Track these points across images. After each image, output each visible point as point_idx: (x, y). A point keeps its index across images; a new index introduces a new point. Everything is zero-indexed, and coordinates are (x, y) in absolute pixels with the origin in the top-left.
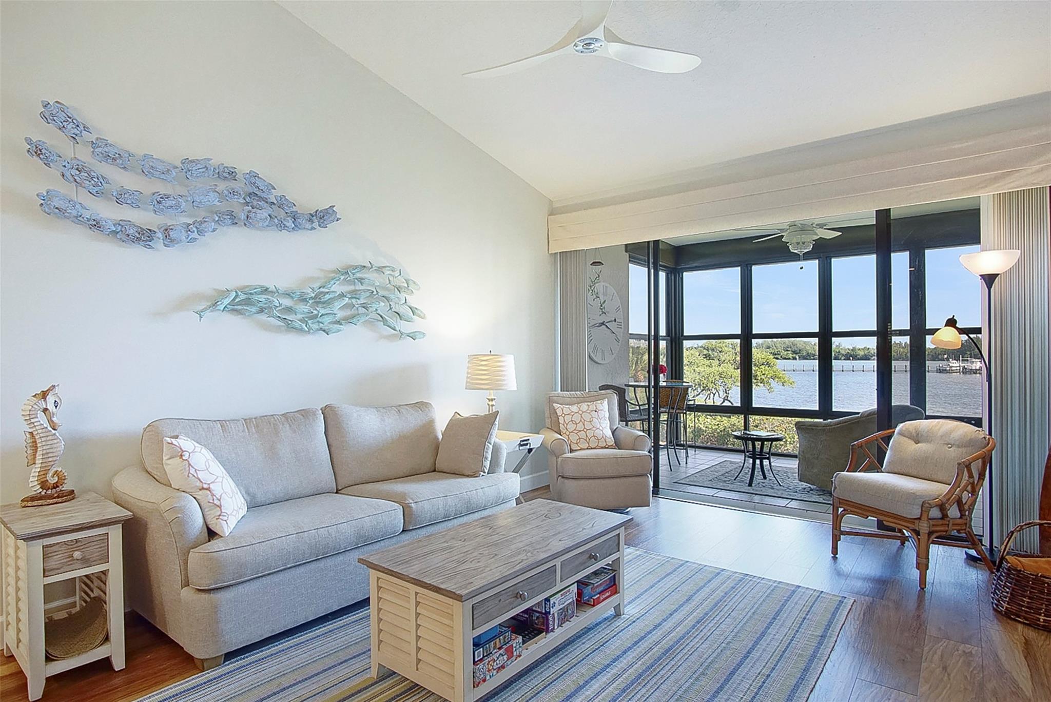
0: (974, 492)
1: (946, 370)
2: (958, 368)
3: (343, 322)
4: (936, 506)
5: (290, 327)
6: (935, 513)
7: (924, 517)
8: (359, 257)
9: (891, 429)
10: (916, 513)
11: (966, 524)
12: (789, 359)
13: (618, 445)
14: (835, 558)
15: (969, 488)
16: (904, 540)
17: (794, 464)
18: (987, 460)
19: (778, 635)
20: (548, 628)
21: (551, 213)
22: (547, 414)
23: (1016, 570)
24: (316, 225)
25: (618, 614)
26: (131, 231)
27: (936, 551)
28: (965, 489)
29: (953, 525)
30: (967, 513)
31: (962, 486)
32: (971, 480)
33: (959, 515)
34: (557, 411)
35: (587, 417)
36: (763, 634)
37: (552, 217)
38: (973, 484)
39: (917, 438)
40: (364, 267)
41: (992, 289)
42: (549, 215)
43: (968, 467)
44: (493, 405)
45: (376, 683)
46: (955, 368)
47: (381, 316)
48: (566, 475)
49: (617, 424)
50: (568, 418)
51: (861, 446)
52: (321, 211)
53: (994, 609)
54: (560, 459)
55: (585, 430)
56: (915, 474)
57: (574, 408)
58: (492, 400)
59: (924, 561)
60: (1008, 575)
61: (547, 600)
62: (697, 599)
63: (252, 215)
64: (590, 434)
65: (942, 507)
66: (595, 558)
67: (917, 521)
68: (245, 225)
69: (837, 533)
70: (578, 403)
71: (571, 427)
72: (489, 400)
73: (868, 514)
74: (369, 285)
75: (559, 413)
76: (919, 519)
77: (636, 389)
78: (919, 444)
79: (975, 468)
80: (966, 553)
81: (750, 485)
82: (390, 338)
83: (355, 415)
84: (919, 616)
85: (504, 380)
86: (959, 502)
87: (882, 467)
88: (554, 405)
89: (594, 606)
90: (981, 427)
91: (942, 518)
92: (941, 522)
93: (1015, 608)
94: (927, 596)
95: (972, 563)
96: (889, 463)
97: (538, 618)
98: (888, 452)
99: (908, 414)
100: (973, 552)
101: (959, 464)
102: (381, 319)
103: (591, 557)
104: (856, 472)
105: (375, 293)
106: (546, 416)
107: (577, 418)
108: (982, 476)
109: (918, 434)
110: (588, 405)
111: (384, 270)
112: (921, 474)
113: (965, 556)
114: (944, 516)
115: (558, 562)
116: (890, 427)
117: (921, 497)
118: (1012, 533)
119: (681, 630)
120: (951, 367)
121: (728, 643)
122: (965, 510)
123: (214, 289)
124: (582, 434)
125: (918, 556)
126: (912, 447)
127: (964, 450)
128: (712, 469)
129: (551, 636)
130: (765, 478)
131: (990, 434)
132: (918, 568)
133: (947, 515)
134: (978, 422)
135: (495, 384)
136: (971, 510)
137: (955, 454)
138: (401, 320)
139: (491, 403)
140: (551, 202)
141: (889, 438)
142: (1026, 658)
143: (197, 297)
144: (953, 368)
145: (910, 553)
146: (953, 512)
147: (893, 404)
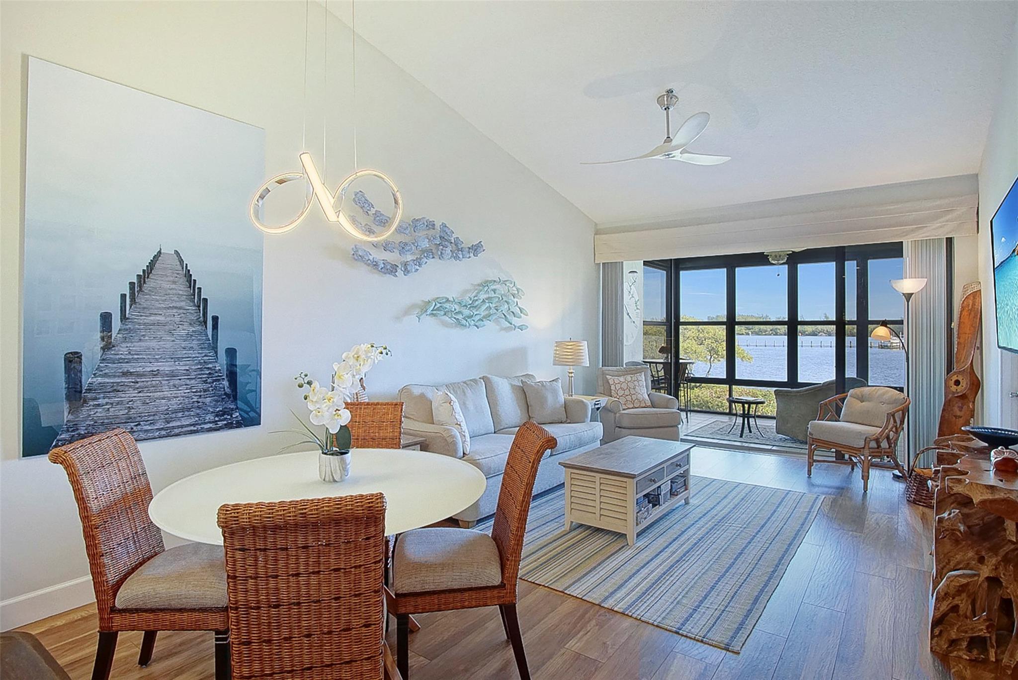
0: (897, 432)
1: (887, 346)
2: (898, 344)
3: (484, 320)
4: (874, 440)
5: (459, 323)
6: (873, 444)
7: (867, 447)
8: (492, 275)
9: (845, 393)
10: (861, 444)
11: (892, 452)
12: (743, 334)
13: (653, 406)
14: (809, 477)
15: (894, 429)
16: (854, 464)
17: (773, 423)
18: (905, 411)
19: (783, 511)
20: (659, 504)
21: (597, 233)
22: (600, 383)
23: (919, 475)
24: (472, 255)
25: (687, 503)
26: (389, 267)
27: (874, 473)
28: (891, 430)
29: (885, 452)
30: (893, 445)
31: (889, 428)
32: (895, 424)
33: (888, 447)
34: (610, 381)
35: (631, 385)
36: (775, 511)
37: (598, 236)
38: (896, 427)
39: (862, 399)
40: (495, 281)
41: (910, 303)
42: (595, 234)
43: (893, 416)
44: (572, 377)
45: (569, 533)
46: (895, 345)
47: (504, 315)
48: (624, 425)
49: (650, 391)
50: (618, 386)
51: (826, 405)
52: (475, 246)
53: (908, 500)
54: (618, 415)
55: (631, 395)
56: (860, 422)
57: (622, 379)
58: (572, 373)
59: (866, 474)
60: (915, 479)
61: (659, 487)
62: (730, 497)
63: (444, 252)
64: (634, 397)
65: (877, 441)
66: (680, 465)
67: (862, 450)
68: (440, 258)
69: (811, 461)
70: (624, 375)
71: (621, 393)
72: (570, 373)
73: (831, 447)
74: (498, 294)
75: (611, 382)
76: (864, 448)
77: (658, 365)
78: (863, 403)
79: (898, 416)
80: (893, 474)
81: (741, 436)
82: (507, 329)
83: (500, 383)
84: (863, 504)
85: (583, 359)
86: (888, 438)
87: (839, 417)
88: (607, 376)
89: (677, 495)
90: (903, 392)
91: (878, 448)
92: (877, 450)
93: (918, 498)
94: (868, 495)
95: (897, 480)
96: (845, 415)
97: (653, 498)
98: (843, 409)
99: (855, 383)
100: (897, 472)
101: (888, 414)
102: (504, 317)
103: (677, 465)
104: (823, 420)
105: (501, 299)
106: (599, 384)
107: (624, 386)
108: (902, 422)
109: (862, 396)
110: (631, 377)
111: (507, 283)
112: (865, 423)
113: (892, 476)
114: (879, 446)
115: (665, 465)
116: (844, 392)
117: (864, 434)
118: (918, 454)
119: (726, 510)
120: (892, 343)
121: (756, 515)
122: (892, 443)
123: (423, 301)
124: (629, 398)
125: (862, 471)
126: (858, 405)
127: (891, 406)
128: (709, 426)
129: (661, 508)
130: (750, 432)
131: (908, 396)
132: (863, 479)
133: (881, 447)
134: (901, 390)
135: (576, 362)
136: (896, 444)
137: (886, 409)
138: (515, 316)
139: (570, 375)
140: (596, 224)
141: (844, 399)
142: (922, 519)
143: (413, 306)
144: (894, 345)
145: (858, 472)
146: (884, 444)
147: (846, 377)
